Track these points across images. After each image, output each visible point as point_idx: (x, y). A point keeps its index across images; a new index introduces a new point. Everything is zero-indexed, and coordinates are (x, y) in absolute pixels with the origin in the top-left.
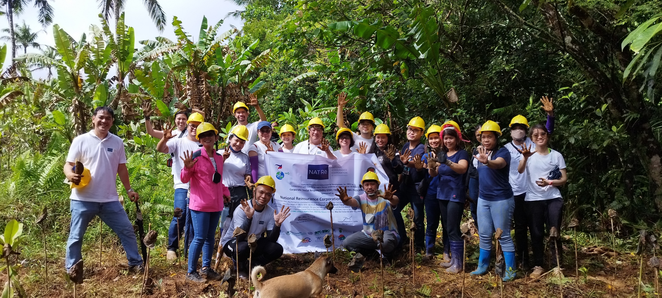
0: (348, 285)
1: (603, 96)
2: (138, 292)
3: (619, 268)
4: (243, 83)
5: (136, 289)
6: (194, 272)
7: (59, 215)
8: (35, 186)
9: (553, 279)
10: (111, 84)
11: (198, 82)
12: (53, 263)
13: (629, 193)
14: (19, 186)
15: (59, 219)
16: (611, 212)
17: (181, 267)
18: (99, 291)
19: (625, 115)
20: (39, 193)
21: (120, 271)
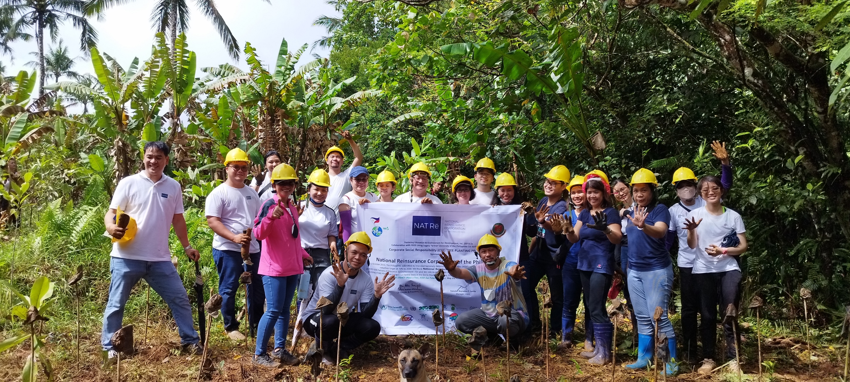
0: (462, 376)
1: (794, 144)
2: (194, 376)
3: (815, 366)
4: (329, 125)
5: (191, 372)
6: (264, 354)
7: (95, 279)
8: (67, 243)
9: (729, 375)
10: (164, 122)
11: (273, 121)
12: (86, 338)
13: (827, 271)
14: (46, 242)
15: (95, 285)
16: (804, 292)
17: (247, 349)
18: (144, 374)
19: (822, 169)
20: (70, 252)
21: (171, 350)
